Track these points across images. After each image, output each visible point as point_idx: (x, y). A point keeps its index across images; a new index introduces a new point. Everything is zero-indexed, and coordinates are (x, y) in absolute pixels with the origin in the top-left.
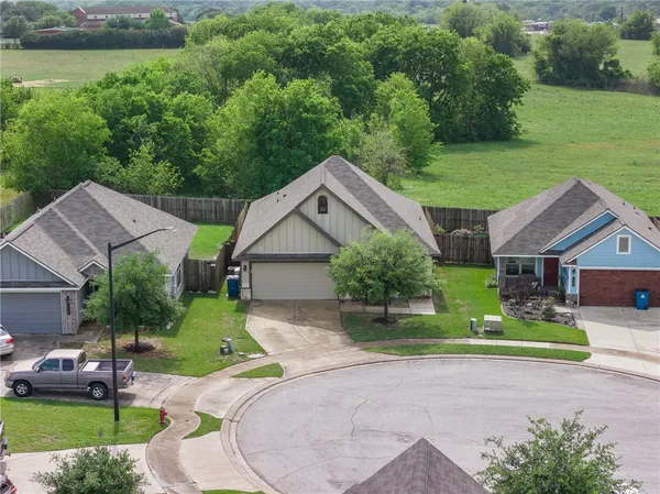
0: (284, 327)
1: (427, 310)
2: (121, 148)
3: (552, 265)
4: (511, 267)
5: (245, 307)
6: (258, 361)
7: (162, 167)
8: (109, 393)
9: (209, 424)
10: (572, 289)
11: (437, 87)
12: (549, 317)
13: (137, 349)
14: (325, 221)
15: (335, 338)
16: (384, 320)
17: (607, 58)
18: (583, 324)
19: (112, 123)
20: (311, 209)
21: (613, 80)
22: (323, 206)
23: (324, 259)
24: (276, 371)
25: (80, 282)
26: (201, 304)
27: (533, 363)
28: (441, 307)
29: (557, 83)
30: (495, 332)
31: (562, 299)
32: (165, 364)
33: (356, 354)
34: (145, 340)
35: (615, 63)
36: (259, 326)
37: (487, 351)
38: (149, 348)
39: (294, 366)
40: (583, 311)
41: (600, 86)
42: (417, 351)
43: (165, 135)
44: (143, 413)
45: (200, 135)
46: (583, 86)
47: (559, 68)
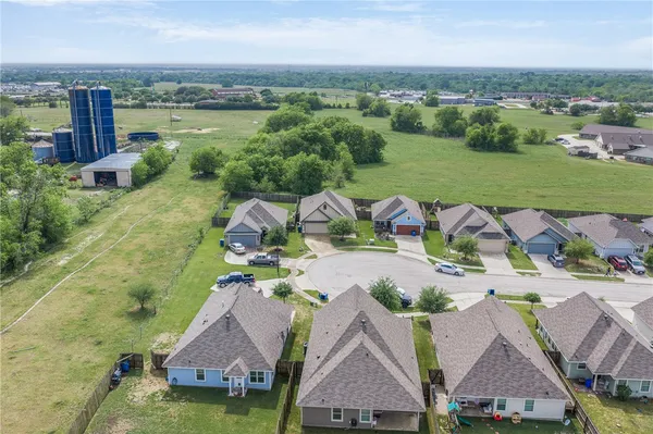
0: (316, 242)
1: (354, 236)
2: (257, 177)
3: (389, 223)
4: (377, 223)
5: (303, 236)
6: (310, 254)
7: (271, 183)
8: (275, 264)
9: (301, 273)
10: (395, 230)
11: (356, 145)
12: (388, 239)
13: (278, 251)
14: (326, 212)
15: (330, 246)
16: (342, 240)
17: (418, 121)
18: (396, 241)
19: (254, 169)
20: (322, 208)
21: (419, 130)
22: (325, 207)
23: (326, 222)
24: (315, 256)
25: (261, 231)
26: (291, 234)
27: (382, 253)
28: (358, 236)
29: (399, 131)
30: (372, 244)
31: (391, 233)
32: (286, 255)
33: (335, 251)
34: (280, 247)
35: (420, 123)
36: (309, 241)
37: (370, 250)
38: (280, 250)
39: (319, 255)
40: (397, 237)
41: (415, 132)
42: (352, 250)
43: (271, 172)
44: (284, 270)
45: (281, 171)
46: (408, 132)
47: (400, 125)
